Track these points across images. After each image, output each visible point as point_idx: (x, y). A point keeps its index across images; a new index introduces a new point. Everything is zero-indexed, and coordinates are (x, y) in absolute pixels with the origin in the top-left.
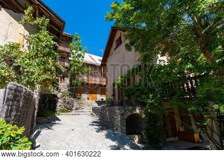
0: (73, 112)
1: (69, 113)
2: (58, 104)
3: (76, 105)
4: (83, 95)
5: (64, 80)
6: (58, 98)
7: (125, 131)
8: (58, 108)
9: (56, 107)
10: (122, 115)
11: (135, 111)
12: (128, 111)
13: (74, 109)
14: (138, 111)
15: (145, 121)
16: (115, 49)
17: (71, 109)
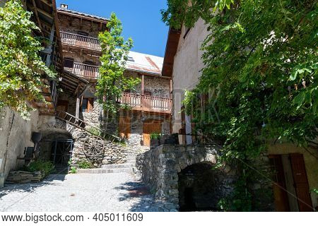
0: (104, 167)
1: (95, 169)
2: (74, 151)
3: (109, 153)
4: (130, 135)
5: (93, 105)
6: (74, 140)
7: (176, 199)
8: (74, 159)
9: (69, 157)
10: (169, 163)
11: (204, 156)
12: (184, 156)
13: (105, 161)
14: (210, 157)
15: (230, 181)
16: (184, 38)
17: (100, 163)
